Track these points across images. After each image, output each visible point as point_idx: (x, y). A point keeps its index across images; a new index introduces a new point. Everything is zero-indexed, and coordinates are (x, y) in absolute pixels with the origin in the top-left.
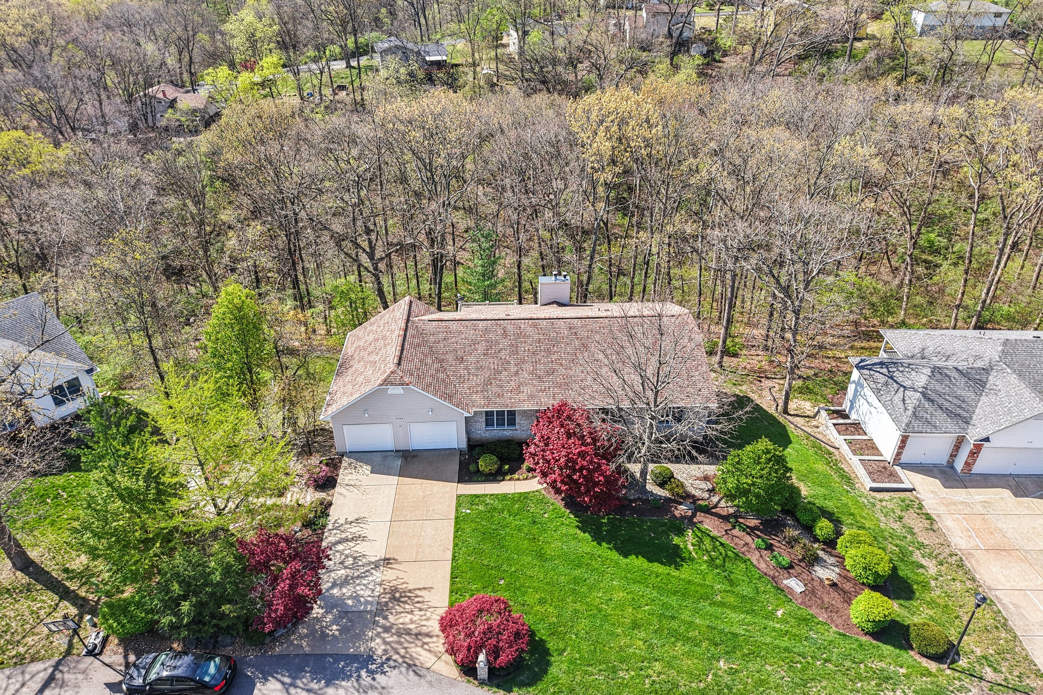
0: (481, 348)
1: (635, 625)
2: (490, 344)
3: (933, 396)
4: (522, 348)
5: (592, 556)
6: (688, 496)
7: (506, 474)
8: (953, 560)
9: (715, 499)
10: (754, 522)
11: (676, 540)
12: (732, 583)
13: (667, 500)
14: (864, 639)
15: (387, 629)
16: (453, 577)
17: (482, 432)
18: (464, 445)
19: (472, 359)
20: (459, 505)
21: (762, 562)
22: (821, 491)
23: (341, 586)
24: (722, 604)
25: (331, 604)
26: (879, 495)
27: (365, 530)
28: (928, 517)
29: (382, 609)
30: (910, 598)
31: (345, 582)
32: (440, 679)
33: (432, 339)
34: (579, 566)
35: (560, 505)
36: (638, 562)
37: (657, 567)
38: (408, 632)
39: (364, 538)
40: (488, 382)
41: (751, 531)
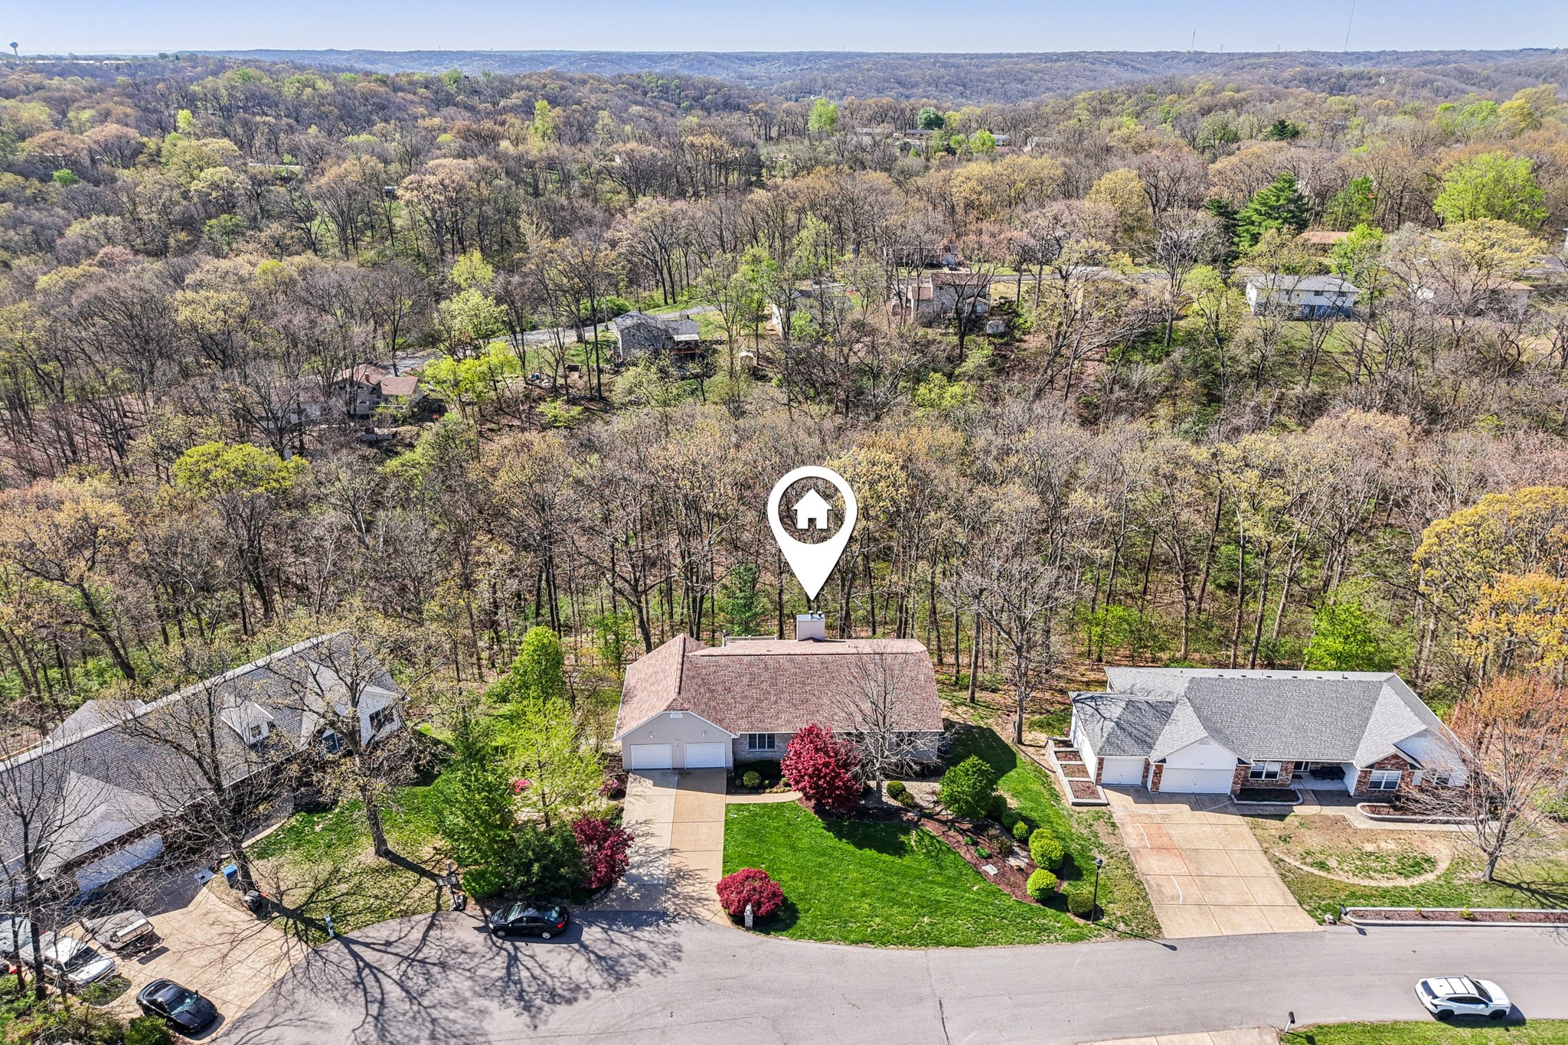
0: (746, 680)
1: (864, 895)
2: (753, 675)
3: (1125, 726)
4: (781, 680)
5: (834, 848)
6: (916, 806)
7: (766, 787)
8: (1122, 856)
9: (938, 809)
10: (966, 826)
11: (903, 838)
12: (941, 868)
13: (899, 809)
14: (1035, 905)
15: (675, 896)
16: (725, 862)
17: (748, 753)
18: (731, 765)
19: (738, 689)
20: (727, 811)
21: (968, 854)
22: (1030, 804)
23: (638, 867)
24: (932, 882)
25: (631, 880)
26: (1078, 809)
27: (654, 829)
28: (1113, 825)
29: (670, 883)
30: (1078, 879)
31: (640, 865)
32: (717, 927)
33: (704, 671)
34: (824, 855)
35: (811, 812)
36: (869, 853)
37: (885, 857)
38: (692, 898)
39: (652, 835)
40: (751, 710)
41: (963, 832)
